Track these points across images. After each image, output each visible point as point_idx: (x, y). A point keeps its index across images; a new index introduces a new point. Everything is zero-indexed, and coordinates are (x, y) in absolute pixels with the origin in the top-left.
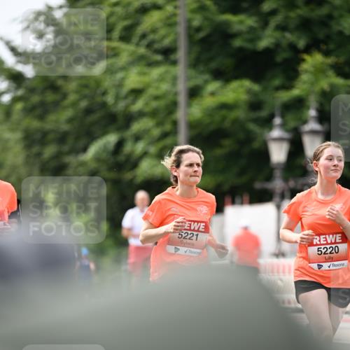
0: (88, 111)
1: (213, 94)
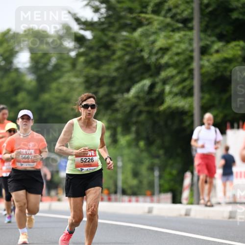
0: (130, 63)
1: (217, 51)
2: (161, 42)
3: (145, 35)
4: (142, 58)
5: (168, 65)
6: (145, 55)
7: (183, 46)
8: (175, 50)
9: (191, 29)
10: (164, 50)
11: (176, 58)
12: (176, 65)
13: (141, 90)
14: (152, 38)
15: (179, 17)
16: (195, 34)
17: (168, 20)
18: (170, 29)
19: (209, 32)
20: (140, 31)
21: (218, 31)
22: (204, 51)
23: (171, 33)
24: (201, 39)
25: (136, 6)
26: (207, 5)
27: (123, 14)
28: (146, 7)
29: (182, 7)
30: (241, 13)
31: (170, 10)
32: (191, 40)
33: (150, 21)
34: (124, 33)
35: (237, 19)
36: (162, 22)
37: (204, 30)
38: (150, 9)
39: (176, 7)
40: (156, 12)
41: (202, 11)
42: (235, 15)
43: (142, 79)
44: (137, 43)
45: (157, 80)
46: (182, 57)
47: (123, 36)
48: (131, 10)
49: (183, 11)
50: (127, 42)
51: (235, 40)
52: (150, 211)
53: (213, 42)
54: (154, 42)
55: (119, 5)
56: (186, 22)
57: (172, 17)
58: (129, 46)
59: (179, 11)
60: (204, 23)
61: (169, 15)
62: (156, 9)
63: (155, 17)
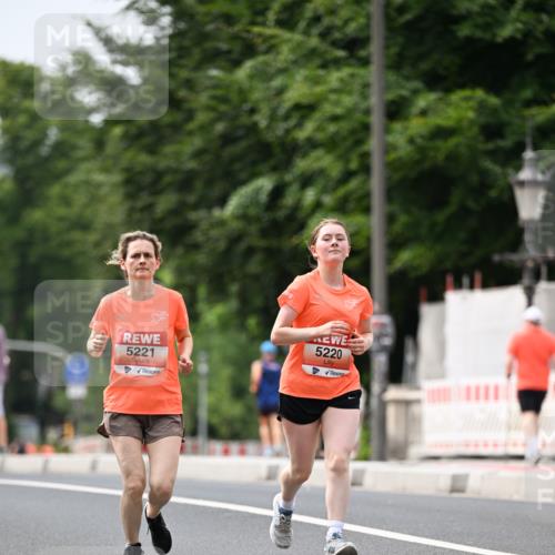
0: (227, 139)
1: (424, 113)
2: (298, 89)
3: (262, 75)
4: (254, 128)
5: (312, 144)
6: (262, 120)
7: (348, 101)
8: (328, 109)
9: (365, 62)
10: (304, 110)
11: (332, 128)
12: (331, 144)
13: (254, 201)
14: (277, 82)
15: (337, 35)
16: (373, 73)
17: (314, 42)
18: (318, 61)
19: (407, 70)
20: (248, 65)
21: (424, 66)
22: (395, 111)
23: (321, 72)
24: (387, 87)
25: (241, 9)
26: (402, 10)
27: (210, 27)
28: (263, 12)
29: (344, 13)
30: (477, 26)
31: (317, 19)
32: (366, 86)
33: (273, 42)
34: (214, 72)
35: (470, 40)
36: (299, 45)
37: (396, 64)
38: (271, 16)
39: (332, 12)
40: (286, 22)
41: (388, 19)
42: (464, 31)
43: (254, 176)
44: (243, 93)
45: (288, 177)
46: (345, 126)
47: (212, 78)
48: (229, 19)
49: (346, 22)
50: (219, 92)
51: (462, 86)
52: (272, 475)
53: (416, 92)
54: (281, 91)
55: (202, 9)
56: (354, 46)
57: (323, 36)
58: (224, 100)
59: (338, 22)
60: (394, 50)
61: (316, 31)
62: (284, 16)
63: (285, 34)
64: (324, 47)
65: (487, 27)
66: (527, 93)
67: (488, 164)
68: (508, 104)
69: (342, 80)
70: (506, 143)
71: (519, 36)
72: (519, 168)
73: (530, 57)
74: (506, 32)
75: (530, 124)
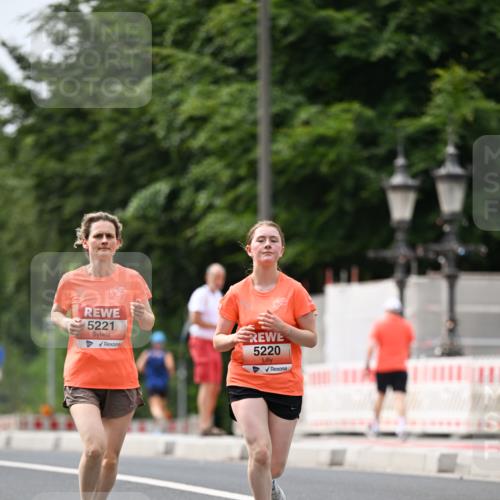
0: (129, 148)
1: (307, 123)
2: (192, 104)
3: (160, 90)
4: (152, 138)
5: (205, 153)
6: (160, 131)
7: (237, 113)
8: (219, 120)
9: (253, 79)
10: (198, 121)
11: (223, 138)
12: (222, 152)
13: (152, 203)
14: (173, 97)
15: (227, 54)
16: (260, 88)
17: (206, 60)
18: (209, 79)
19: (290, 86)
21: (307, 82)
22: (280, 122)
23: (212, 88)
24: (272, 101)
26: (286, 31)
28: (160, 33)
29: (235, 34)
30: (354, 46)
31: (209, 40)
32: (254, 100)
33: (170, 61)
35: (347, 59)
36: (193, 63)
37: (280, 81)
38: (168, 37)
39: (223, 33)
40: (181, 43)
41: (274, 42)
42: (342, 50)
43: (152, 180)
45: (184, 182)
46: (234, 136)
49: (236, 42)
51: (341, 100)
52: (169, 450)
53: (298, 106)
54: (177, 104)
56: (243, 65)
57: (215, 55)
58: (125, 112)
59: (227, 41)
60: (279, 68)
61: (209, 49)
62: (180, 37)
63: (180, 54)
64: (215, 65)
65: (363, 47)
66: (399, 107)
67: (364, 170)
68: (382, 116)
69: (232, 95)
70: (381, 151)
71: (391, 55)
72: (391, 173)
73: (402, 74)
74: (380, 52)
75: (401, 135)
